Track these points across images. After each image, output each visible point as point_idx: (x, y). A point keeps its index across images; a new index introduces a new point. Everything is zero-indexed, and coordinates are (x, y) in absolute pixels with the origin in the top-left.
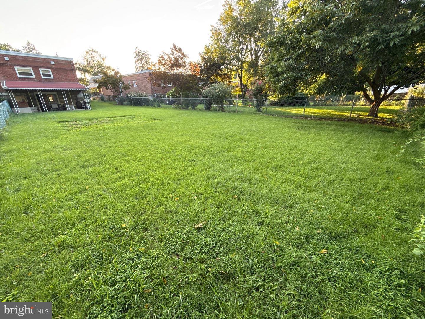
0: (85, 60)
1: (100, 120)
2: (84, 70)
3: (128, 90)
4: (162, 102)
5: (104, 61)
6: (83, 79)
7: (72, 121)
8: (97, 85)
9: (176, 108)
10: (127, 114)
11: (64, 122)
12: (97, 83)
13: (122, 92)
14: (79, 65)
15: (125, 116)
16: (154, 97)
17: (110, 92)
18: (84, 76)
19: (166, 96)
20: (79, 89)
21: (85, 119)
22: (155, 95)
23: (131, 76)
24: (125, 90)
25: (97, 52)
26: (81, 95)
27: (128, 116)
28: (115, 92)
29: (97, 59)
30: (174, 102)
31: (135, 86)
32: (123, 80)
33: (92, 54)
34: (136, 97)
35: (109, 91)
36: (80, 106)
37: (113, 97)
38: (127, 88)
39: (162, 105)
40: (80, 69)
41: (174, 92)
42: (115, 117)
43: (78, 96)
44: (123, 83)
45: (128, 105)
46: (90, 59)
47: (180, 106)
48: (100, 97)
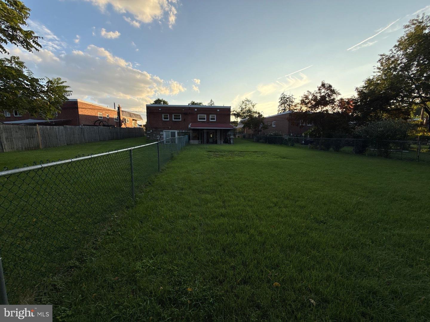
0: (240, 108)
1: (235, 153)
2: (237, 115)
3: (266, 130)
4: (298, 141)
5: (253, 107)
6: (236, 122)
7: (216, 152)
8: (242, 126)
9: (312, 148)
10: (259, 150)
12: (243, 124)
13: (261, 131)
14: (236, 112)
15: (256, 152)
16: (290, 136)
17: (251, 132)
18: (237, 120)
19: (303, 135)
20: (229, 128)
21: (224, 151)
22: (292, 134)
23: (272, 117)
24: (264, 130)
25: (250, 101)
26: (229, 133)
27: (259, 152)
28: (255, 131)
29: (249, 106)
30: (311, 142)
31: (273, 126)
32: (264, 121)
33: (246, 103)
34: (273, 135)
35: (250, 130)
36: (227, 142)
37: (253, 135)
38: (265, 127)
39: (296, 144)
40: (234, 114)
41: (314, 131)
42: (248, 152)
43: (227, 134)
44: (264, 124)
45: (263, 143)
46: (244, 107)
47: (318, 146)
48: (243, 135)
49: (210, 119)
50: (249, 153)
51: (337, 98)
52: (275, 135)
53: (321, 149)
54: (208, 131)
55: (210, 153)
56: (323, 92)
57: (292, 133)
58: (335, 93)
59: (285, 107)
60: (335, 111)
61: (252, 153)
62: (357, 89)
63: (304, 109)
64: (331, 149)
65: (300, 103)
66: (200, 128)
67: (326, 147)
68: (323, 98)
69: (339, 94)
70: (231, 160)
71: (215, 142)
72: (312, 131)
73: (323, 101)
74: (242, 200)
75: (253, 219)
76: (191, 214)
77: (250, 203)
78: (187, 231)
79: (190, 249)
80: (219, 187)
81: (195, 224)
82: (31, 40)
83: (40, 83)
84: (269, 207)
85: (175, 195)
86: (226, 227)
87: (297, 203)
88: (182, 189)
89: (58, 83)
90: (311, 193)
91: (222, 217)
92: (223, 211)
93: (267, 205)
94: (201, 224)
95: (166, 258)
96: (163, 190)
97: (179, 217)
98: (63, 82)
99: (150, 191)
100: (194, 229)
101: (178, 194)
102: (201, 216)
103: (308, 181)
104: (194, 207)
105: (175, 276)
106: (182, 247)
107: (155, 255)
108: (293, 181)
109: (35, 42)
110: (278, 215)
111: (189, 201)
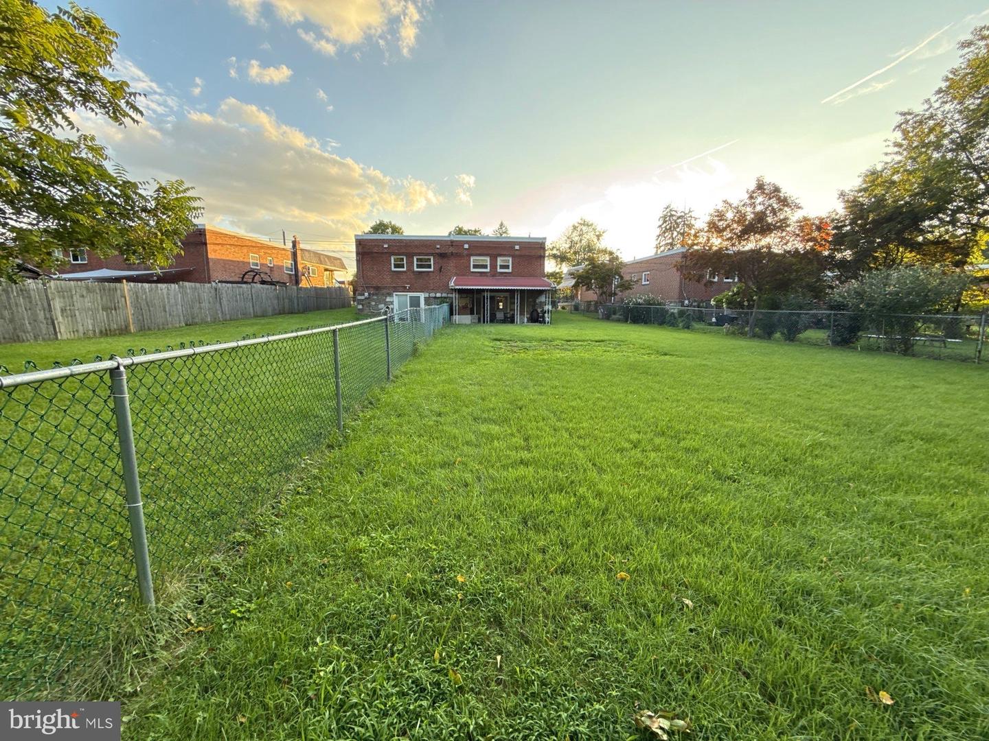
0: (568, 242)
1: (555, 343)
2: (562, 258)
3: (627, 291)
4: (700, 318)
5: (598, 239)
6: (558, 273)
7: (511, 340)
8: (573, 282)
9: (733, 333)
10: (610, 338)
11: (499, 340)
12: (574, 278)
13: (615, 294)
14: (557, 250)
15: (602, 341)
16: (682, 305)
17: (592, 296)
18: (560, 268)
19: (713, 303)
20: (541, 288)
21: (531, 339)
22: (686, 302)
23: (641, 262)
24: (621, 291)
25: (592, 225)
26: (542, 299)
27: (610, 340)
28: (601, 295)
29: (588, 237)
30: (732, 320)
31: (644, 283)
32: (622, 271)
33: (581, 230)
34: (642, 304)
35: (591, 292)
36: (536, 318)
37: (596, 302)
38: (625, 286)
39: (696, 325)
40: (555, 256)
41: (738, 293)
42: (584, 341)
43: (538, 301)
44: (622, 278)
45: (618, 321)
46: (576, 239)
47: (747, 329)
48: (573, 303)
49: (498, 267)
50: (585, 344)
51: (794, 217)
52: (648, 302)
53: (755, 336)
54: (493, 294)
55: (498, 343)
56: (760, 203)
57: (689, 299)
58: (788, 205)
59: (673, 239)
60: (789, 247)
61: (594, 343)
62: (842, 194)
63: (717, 242)
64: (778, 335)
65: (706, 229)
66: (477, 288)
67: (766, 331)
68: (761, 217)
69: (799, 208)
70: (546, 357)
71: (510, 320)
72: (735, 295)
73: (759, 225)
74: (566, 435)
75: (585, 470)
76: (459, 459)
77: (581, 442)
78: (452, 489)
79: (459, 518)
80: (518, 411)
81: (468, 477)
82: (123, 101)
83: (139, 191)
84: (621, 450)
85: (424, 425)
86: (530, 482)
87: (682, 444)
88: (440, 415)
89: (177, 193)
90: (715, 424)
91: (522, 466)
92: (525, 455)
93: (617, 446)
94: (479, 479)
95: (414, 531)
96: (399, 416)
97: (434, 465)
98: (188, 189)
99: (373, 417)
100: (466, 485)
101: (431, 423)
102: (480, 463)
103: (713, 401)
104: (465, 448)
105: (433, 558)
106: (444, 516)
107: (392, 526)
108: (678, 401)
109: (132, 104)
110: (640, 464)
111: (455, 437)
